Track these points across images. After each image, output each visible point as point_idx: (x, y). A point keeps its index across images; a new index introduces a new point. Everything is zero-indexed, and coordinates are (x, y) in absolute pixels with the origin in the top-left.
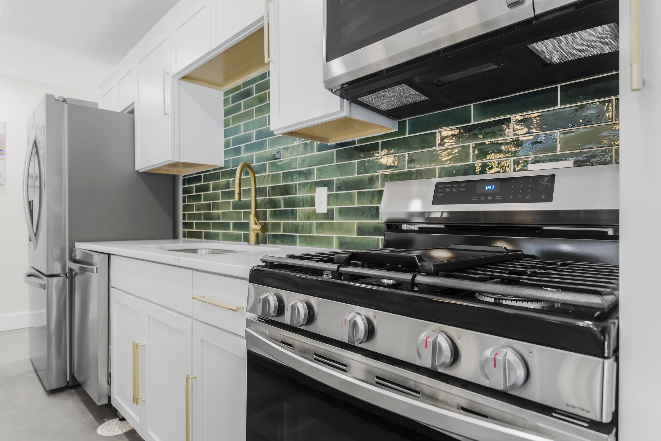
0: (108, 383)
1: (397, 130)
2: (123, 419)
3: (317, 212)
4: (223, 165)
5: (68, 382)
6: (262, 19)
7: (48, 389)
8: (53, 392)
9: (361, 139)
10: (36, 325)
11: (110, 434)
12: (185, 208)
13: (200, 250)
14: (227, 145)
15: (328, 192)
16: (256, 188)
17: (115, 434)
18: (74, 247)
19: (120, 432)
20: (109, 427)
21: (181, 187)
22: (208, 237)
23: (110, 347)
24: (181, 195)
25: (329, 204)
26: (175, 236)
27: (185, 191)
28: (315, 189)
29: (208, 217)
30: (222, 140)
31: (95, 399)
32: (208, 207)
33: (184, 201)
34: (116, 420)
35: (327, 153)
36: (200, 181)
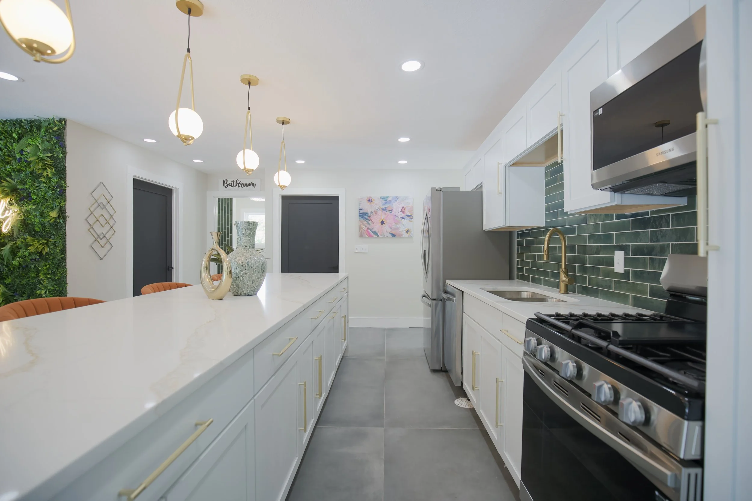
0: (461, 374)
1: (687, 204)
2: (469, 400)
3: (615, 271)
4: (544, 225)
5: (442, 367)
6: (556, 128)
7: (431, 369)
8: (434, 371)
9: (653, 210)
10: (427, 327)
11: (461, 406)
12: (519, 256)
13: (523, 292)
14: (547, 209)
15: (625, 255)
16: (566, 247)
17: (464, 407)
18: (446, 283)
19: (467, 407)
20: (462, 402)
21: (516, 240)
22: (534, 280)
23: (463, 351)
24: (516, 246)
25: (625, 266)
26: (511, 278)
27: (519, 243)
28: (614, 251)
29: (534, 265)
30: (543, 206)
31: (454, 382)
32: (534, 257)
33: (518, 251)
34: (465, 400)
35: (624, 221)
36: (528, 237)
